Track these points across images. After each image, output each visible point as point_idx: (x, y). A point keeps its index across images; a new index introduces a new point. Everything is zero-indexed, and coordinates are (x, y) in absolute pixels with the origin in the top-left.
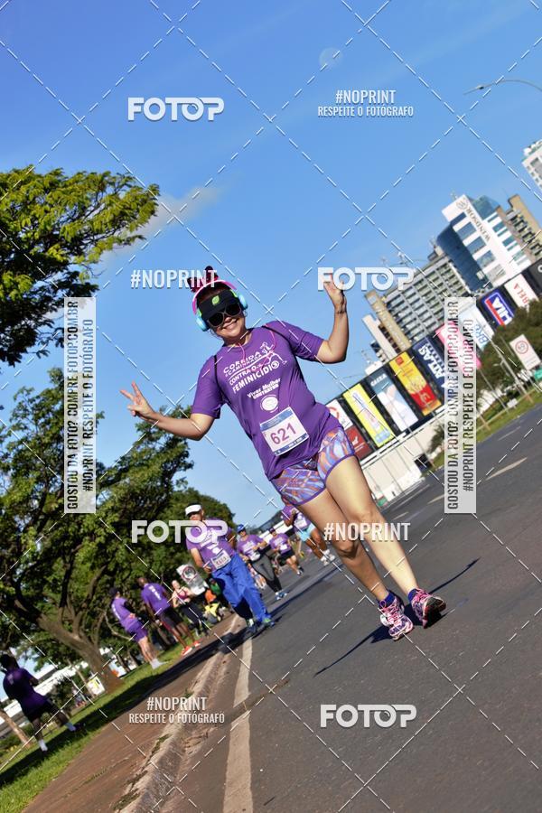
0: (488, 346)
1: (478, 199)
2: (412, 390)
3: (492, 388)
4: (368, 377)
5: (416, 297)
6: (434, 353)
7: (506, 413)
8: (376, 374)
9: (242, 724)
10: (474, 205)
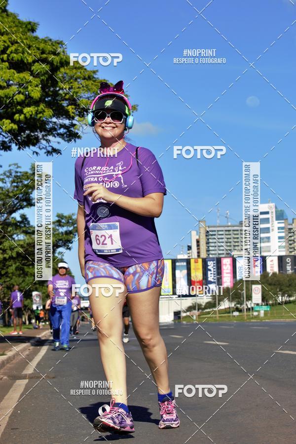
0: (241, 280)
1: (279, 209)
2: (194, 278)
3: (231, 300)
4: (177, 259)
5: (222, 236)
6: (214, 267)
7: (230, 316)
8: (182, 260)
9: (22, 383)
10: (276, 212)
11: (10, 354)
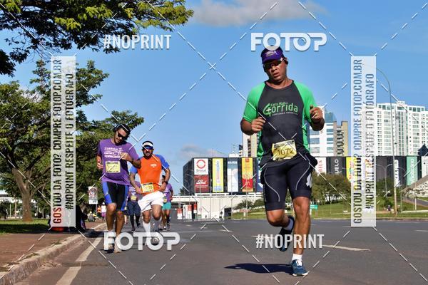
2: (244, 177)
4: (228, 158)
8: (233, 159)
11: (64, 243)
